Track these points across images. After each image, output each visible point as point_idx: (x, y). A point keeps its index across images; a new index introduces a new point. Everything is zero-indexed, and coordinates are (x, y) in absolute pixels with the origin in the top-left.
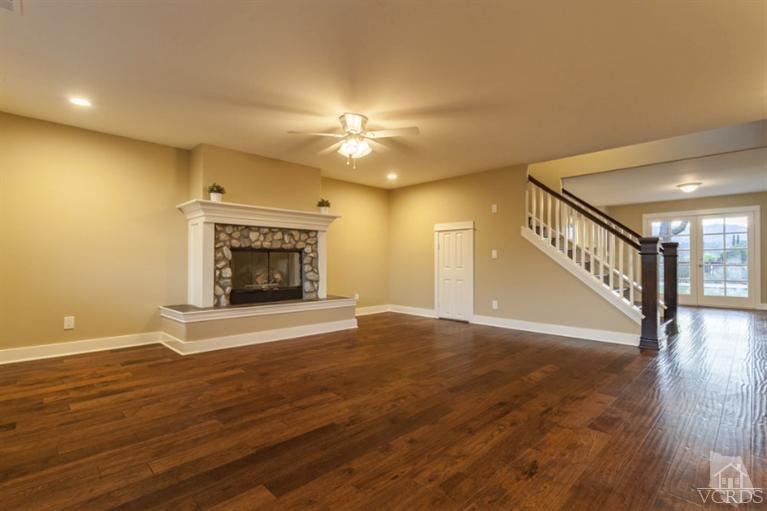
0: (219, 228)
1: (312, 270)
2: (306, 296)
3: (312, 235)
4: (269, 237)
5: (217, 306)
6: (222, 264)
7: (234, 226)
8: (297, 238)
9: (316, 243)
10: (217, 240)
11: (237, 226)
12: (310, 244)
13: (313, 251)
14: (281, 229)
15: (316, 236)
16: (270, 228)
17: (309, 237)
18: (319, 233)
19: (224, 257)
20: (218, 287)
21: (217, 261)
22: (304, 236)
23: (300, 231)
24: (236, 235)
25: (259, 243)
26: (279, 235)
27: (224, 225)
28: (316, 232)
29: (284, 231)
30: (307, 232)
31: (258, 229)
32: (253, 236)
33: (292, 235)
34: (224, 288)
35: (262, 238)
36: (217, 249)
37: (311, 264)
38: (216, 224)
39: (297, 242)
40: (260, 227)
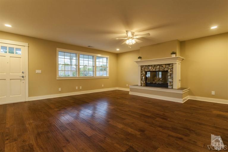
0: (142, 67)
1: (171, 78)
2: (169, 87)
3: (170, 65)
4: (155, 68)
5: (141, 86)
6: (143, 75)
7: (145, 66)
8: (164, 67)
9: (173, 68)
10: (141, 70)
11: (146, 66)
12: (170, 69)
13: (171, 71)
14: (159, 65)
15: (173, 66)
16: (155, 65)
17: (169, 66)
18: (174, 64)
19: (143, 74)
20: (142, 81)
21: (141, 75)
22: (167, 66)
23: (165, 64)
24: (146, 68)
25: (152, 70)
26: (158, 67)
27: (143, 66)
28: (173, 64)
29: (160, 65)
30: (169, 64)
31: (152, 66)
32: (150, 68)
33: (162, 66)
34: (143, 82)
35: (153, 68)
36: (141, 72)
37: (170, 76)
38: (141, 66)
39: (164, 68)
40: (152, 65)
